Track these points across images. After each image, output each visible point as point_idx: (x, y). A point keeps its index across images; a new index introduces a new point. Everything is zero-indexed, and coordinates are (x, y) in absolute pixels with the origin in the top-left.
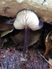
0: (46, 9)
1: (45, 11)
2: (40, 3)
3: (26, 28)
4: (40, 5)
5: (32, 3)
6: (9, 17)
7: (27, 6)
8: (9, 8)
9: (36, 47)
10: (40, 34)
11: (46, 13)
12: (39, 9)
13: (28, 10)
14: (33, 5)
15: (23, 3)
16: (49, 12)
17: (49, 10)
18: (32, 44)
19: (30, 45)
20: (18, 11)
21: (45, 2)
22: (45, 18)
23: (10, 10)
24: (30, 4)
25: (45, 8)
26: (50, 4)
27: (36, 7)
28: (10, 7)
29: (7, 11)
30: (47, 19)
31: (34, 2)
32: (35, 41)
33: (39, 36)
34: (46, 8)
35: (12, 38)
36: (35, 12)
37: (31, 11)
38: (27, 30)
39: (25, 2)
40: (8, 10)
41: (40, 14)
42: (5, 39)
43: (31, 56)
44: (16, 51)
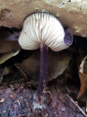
0: (78, 10)
1: (76, 13)
3: (42, 47)
4: (65, 3)
6: (10, 27)
7: (42, 5)
8: (9, 11)
9: (62, 82)
10: (70, 58)
11: (78, 18)
12: (63, 10)
13: (44, 13)
14: (52, 2)
16: (83, 15)
17: (84, 11)
18: (55, 78)
19: (50, 79)
20: (24, 16)
22: (76, 28)
23: (11, 13)
24: (47, 2)
25: (76, 8)
27: (58, 6)
28: (10, 8)
29: (5, 16)
30: (80, 29)
32: (59, 71)
33: (67, 62)
34: (78, 8)
35: (18, 66)
36: (58, 16)
37: (50, 14)
38: (43, 50)
40: (8, 15)
41: (67, 19)
42: (6, 68)
43: (53, 99)
44: (24, 90)
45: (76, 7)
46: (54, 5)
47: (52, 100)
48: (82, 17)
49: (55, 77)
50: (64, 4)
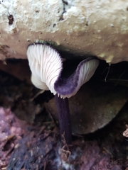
0: (83, 29)
2: (54, 16)
5: (35, 24)
7: (30, 35)
8: (8, 47)
11: (94, 40)
14: (38, 28)
15: (18, 30)
16: (98, 34)
17: (96, 27)
21: (66, 7)
23: (11, 49)
24: (33, 29)
26: (87, 5)
27: (49, 31)
31: (37, 21)
34: (81, 25)
36: (58, 44)
39: (20, 27)
41: (77, 46)
42: (39, 105)
43: (86, 162)
44: (48, 139)
45: (75, 24)
46: (43, 30)
47: (83, 162)
48: (100, 38)
49: (93, 130)
50: (55, 25)
